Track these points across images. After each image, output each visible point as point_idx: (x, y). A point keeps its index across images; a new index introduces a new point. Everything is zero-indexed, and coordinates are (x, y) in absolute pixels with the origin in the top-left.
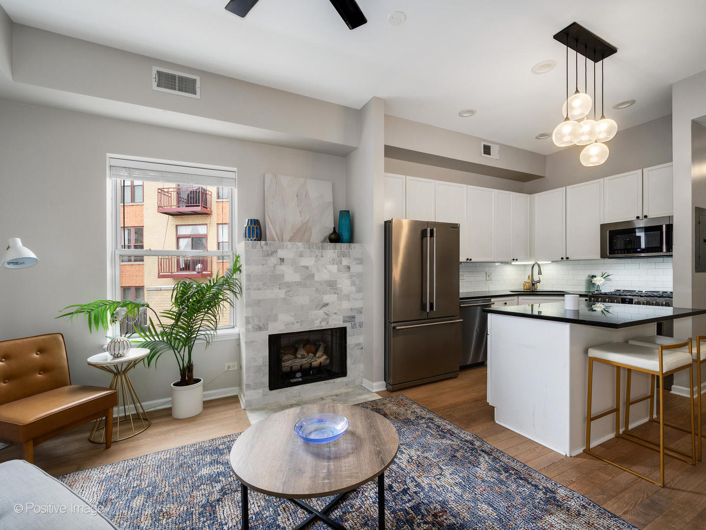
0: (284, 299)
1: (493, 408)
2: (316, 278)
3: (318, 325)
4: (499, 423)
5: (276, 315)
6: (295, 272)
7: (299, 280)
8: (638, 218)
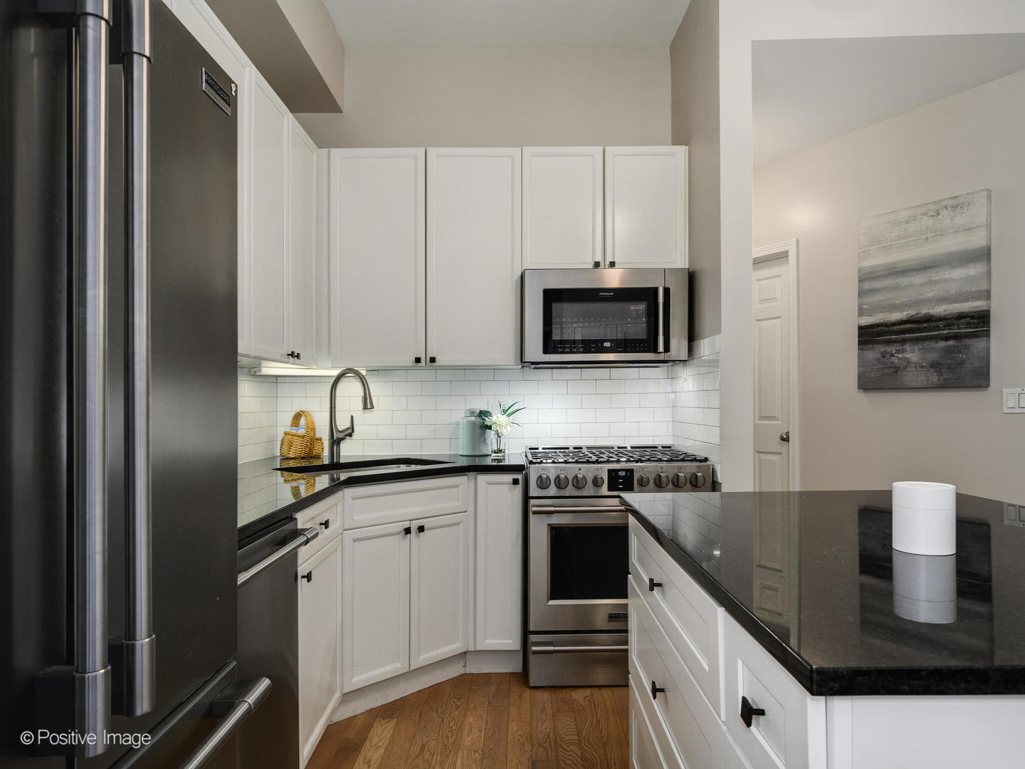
8: (597, 265)
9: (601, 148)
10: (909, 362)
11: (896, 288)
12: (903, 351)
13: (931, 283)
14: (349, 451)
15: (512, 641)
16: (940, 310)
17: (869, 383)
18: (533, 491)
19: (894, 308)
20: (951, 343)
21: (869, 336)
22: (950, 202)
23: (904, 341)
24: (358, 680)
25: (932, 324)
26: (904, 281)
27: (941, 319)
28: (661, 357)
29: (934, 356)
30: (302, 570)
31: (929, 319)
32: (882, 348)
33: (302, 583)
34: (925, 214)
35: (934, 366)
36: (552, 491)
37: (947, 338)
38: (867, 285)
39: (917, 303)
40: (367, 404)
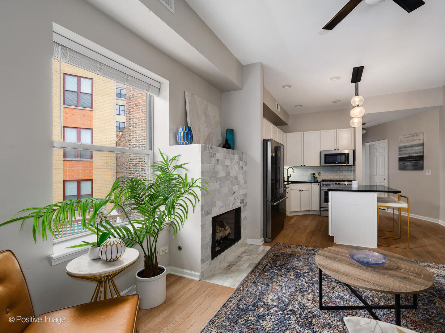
0: (219, 190)
1: (333, 237)
2: (231, 175)
3: (231, 207)
4: (338, 243)
5: (215, 202)
6: (223, 170)
7: (224, 175)
8: (335, 149)
9: (336, 130)
10: (408, 165)
11: (406, 150)
12: (407, 163)
13: (412, 150)
14: (290, 179)
15: (318, 209)
16: (414, 155)
17: (401, 168)
18: (321, 186)
19: (405, 154)
20: (416, 161)
21: (401, 159)
22: (416, 134)
23: (407, 161)
24: (293, 210)
25: (412, 158)
26: (407, 149)
27: (414, 157)
28: (348, 165)
29: (412, 164)
30: (287, 192)
31: (412, 157)
32: (403, 162)
33: (287, 193)
34: (411, 136)
35: (413, 166)
36: (325, 186)
37: (415, 160)
38: (400, 150)
39: (409, 154)
40: (293, 172)
